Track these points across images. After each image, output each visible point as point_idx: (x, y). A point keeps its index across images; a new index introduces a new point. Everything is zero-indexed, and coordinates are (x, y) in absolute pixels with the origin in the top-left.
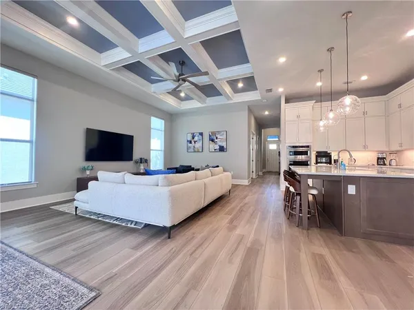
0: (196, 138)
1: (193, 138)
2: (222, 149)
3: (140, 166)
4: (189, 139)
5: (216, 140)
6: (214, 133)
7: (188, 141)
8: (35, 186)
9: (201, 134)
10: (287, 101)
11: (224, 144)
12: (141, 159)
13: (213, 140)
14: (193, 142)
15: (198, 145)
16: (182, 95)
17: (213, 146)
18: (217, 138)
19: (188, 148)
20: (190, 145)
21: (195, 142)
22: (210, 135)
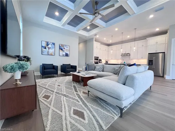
0: (50, 46)
1: (47, 45)
2: (67, 55)
4: (44, 45)
5: (64, 50)
6: (63, 45)
7: (42, 47)
9: (54, 44)
10: (95, 41)
11: (68, 53)
13: (62, 49)
14: (47, 48)
17: (62, 53)
18: (64, 49)
20: (44, 50)
21: (49, 48)
22: (60, 46)
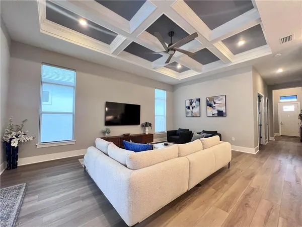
0: (194, 104)
1: (191, 104)
2: (221, 114)
3: (145, 129)
4: (188, 105)
5: (214, 105)
6: (212, 99)
7: (186, 107)
8: (74, 143)
9: (199, 100)
11: (223, 109)
12: (146, 123)
13: (210, 106)
14: (191, 108)
15: (196, 110)
16: (179, 67)
17: (211, 111)
18: (215, 103)
19: (187, 113)
20: (188, 110)
21: (193, 108)
22: (207, 100)
